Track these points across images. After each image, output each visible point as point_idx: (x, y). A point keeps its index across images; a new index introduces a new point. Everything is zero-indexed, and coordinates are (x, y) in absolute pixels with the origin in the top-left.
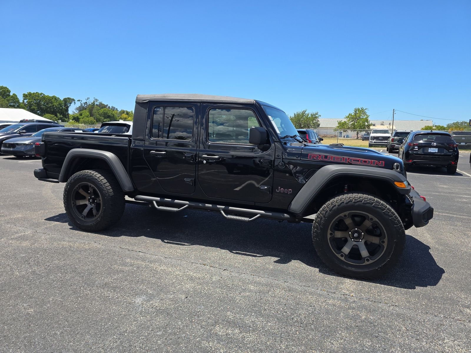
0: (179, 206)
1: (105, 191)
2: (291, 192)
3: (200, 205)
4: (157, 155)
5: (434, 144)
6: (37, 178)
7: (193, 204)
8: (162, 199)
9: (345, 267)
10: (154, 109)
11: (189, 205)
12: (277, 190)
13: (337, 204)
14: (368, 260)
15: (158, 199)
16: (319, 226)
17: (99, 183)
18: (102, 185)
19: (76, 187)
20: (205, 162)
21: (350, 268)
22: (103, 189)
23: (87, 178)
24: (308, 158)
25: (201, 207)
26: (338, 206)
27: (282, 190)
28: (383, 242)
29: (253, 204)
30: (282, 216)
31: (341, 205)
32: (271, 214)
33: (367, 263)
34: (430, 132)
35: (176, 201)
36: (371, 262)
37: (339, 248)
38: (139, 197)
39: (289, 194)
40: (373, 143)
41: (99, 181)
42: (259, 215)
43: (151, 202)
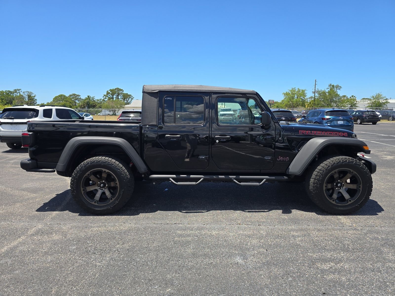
0: (196, 180)
1: (124, 174)
2: (288, 160)
3: (214, 177)
4: (171, 138)
5: (283, 118)
6: (25, 170)
7: (207, 177)
8: (178, 176)
9: (336, 208)
10: (165, 98)
11: (204, 178)
12: (278, 159)
13: (330, 165)
14: (350, 201)
15: (175, 176)
16: (318, 182)
17: (117, 168)
18: (120, 169)
19: (87, 173)
20: (217, 141)
21: (340, 208)
22: (121, 173)
23: (102, 164)
24: (299, 134)
25: (215, 178)
26: (331, 166)
27: (282, 158)
28: (360, 187)
29: (258, 171)
30: (283, 178)
31: (334, 165)
32: (274, 178)
33: (350, 203)
34: (278, 110)
35: (191, 176)
36: (352, 201)
37: (331, 196)
38: (152, 176)
39: (287, 161)
40: (222, 119)
41: (116, 166)
42: (264, 180)
43: (168, 179)
